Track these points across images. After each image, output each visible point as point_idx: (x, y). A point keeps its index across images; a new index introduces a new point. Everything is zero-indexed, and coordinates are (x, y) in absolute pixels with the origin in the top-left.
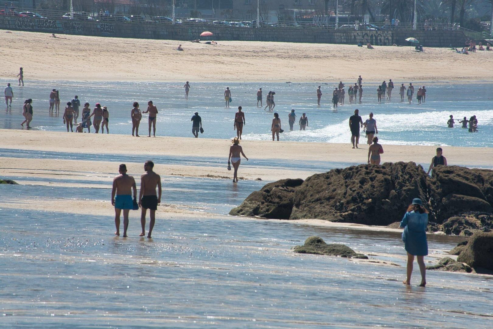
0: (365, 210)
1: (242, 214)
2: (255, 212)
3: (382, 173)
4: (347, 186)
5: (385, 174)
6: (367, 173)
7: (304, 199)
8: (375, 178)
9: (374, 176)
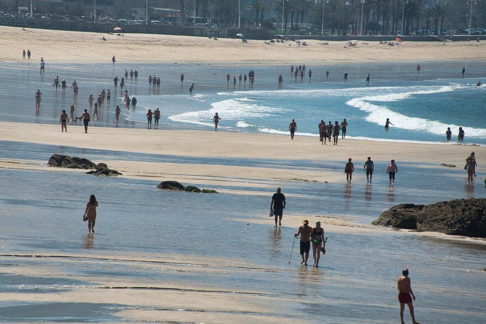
0: (466, 228)
1: (380, 224)
2: (388, 224)
3: (475, 205)
4: (454, 213)
5: (477, 206)
6: (466, 205)
7: (425, 219)
8: (471, 208)
9: (471, 207)
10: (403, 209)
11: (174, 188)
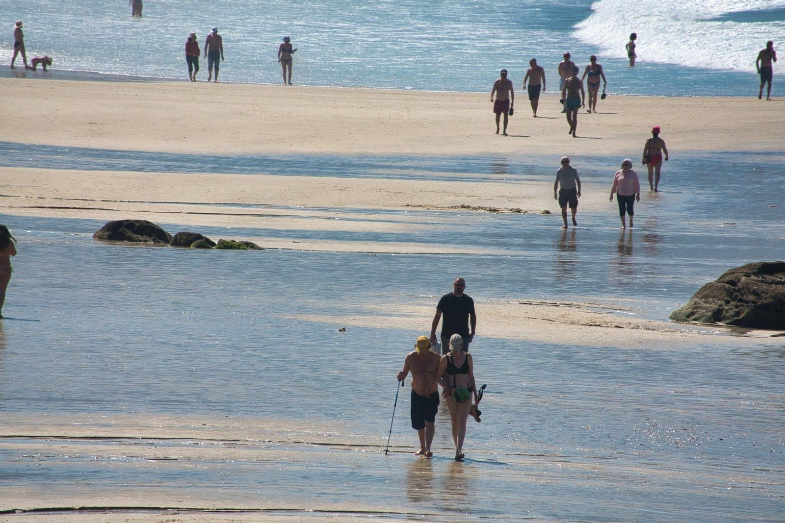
1: (694, 320)
2: (716, 318)
10: (755, 278)
11: (140, 237)
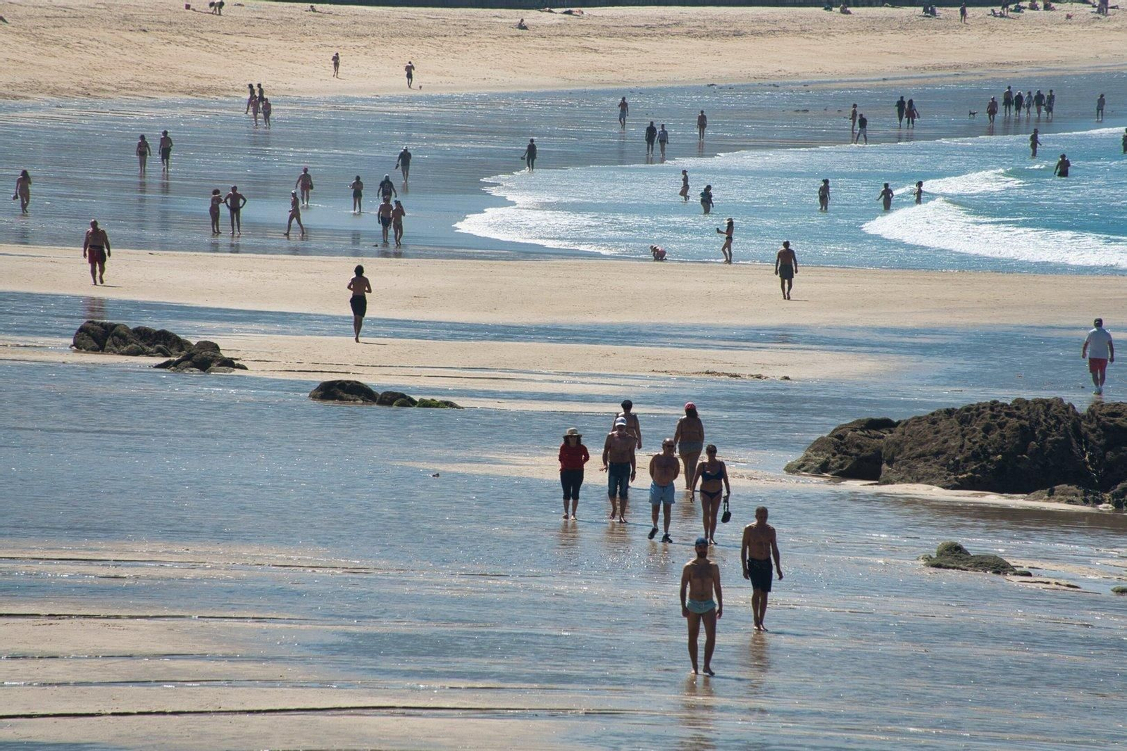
0: (992, 471)
1: (805, 471)
2: (823, 469)
3: (1015, 416)
4: (964, 436)
5: (1020, 418)
6: (994, 417)
7: (899, 453)
8: (1005, 423)
9: (1004, 420)
10: (861, 433)
11: (350, 397)
